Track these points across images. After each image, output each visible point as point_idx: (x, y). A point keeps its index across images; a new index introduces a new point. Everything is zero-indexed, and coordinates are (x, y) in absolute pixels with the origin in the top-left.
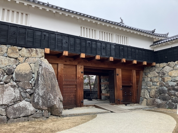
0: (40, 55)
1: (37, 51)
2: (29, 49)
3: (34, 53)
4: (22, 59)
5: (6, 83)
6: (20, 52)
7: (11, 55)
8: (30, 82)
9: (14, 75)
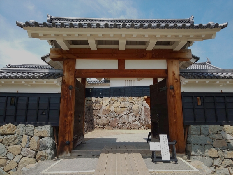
0: (142, 100)
1: (141, 98)
2: (137, 97)
3: (139, 99)
4: (134, 103)
5: (129, 114)
6: (133, 100)
7: (130, 101)
8: (139, 113)
9: (132, 110)
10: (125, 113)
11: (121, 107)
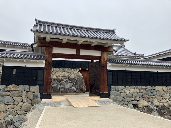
0: (78, 71)
3: (76, 71)
5: (68, 81)
6: (71, 71)
8: (75, 81)
9: (70, 79)
10: (65, 80)
11: (61, 76)
